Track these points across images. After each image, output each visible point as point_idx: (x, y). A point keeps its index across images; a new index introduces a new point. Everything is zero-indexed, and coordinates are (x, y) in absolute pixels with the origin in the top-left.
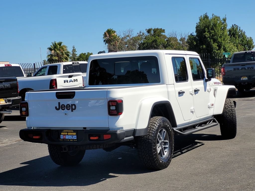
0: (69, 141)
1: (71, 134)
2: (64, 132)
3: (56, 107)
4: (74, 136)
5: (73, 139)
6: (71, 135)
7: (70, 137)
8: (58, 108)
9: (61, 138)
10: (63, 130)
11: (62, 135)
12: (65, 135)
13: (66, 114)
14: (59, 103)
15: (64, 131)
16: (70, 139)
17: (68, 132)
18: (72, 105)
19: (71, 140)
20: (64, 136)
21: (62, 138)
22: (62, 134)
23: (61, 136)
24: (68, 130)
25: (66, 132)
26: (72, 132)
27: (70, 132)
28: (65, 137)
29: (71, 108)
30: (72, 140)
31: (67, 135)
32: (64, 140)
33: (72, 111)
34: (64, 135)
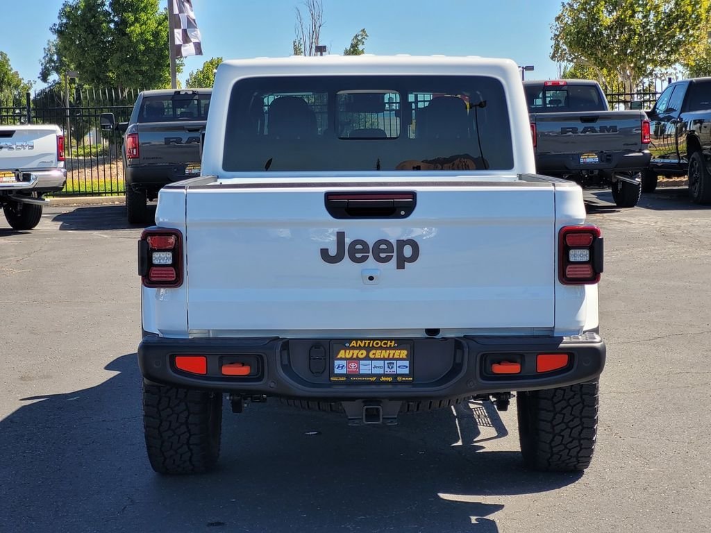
0: (378, 383)
1: (385, 354)
2: (353, 348)
4: (400, 363)
5: (395, 376)
6: (384, 359)
7: (381, 367)
8: (333, 252)
9: (337, 371)
10: (350, 340)
11: (341, 359)
12: (358, 359)
13: (371, 278)
14: (341, 236)
15: (354, 343)
16: (379, 376)
17: (368, 349)
18: (401, 244)
19: (383, 379)
21: (344, 371)
22: (342, 354)
23: (337, 363)
24: (371, 342)
25: (360, 348)
26: (390, 348)
27: (381, 348)
29: (395, 254)
30: (390, 379)
31: (367, 358)
32: (352, 380)
33: (400, 266)
34: (351, 359)
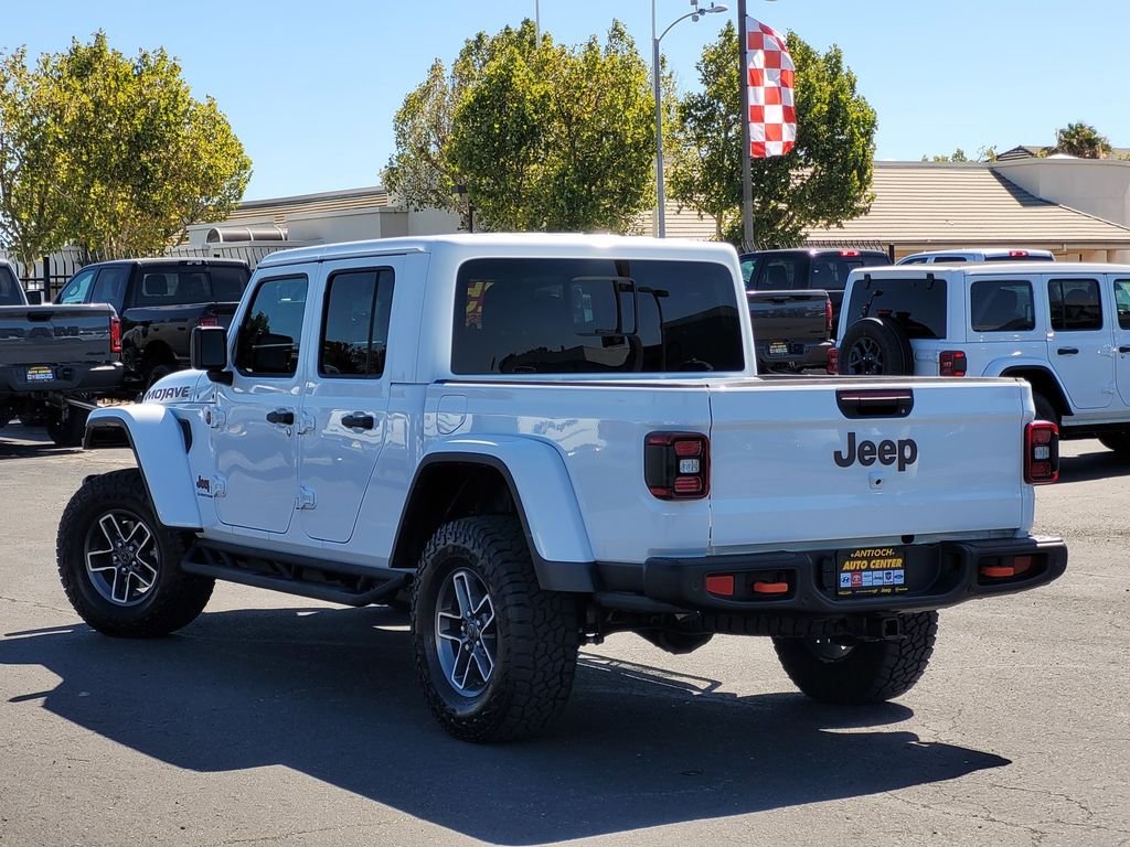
0: (880, 594)
1: (883, 563)
2: (857, 559)
3: (838, 455)
4: (897, 572)
5: (893, 587)
6: (883, 569)
7: (880, 578)
8: (845, 455)
9: (843, 585)
10: (854, 551)
11: (847, 571)
12: (861, 570)
13: (878, 482)
14: (852, 436)
15: (858, 554)
16: (880, 587)
17: (869, 559)
18: (902, 444)
19: (883, 590)
20: (856, 577)
21: (849, 585)
22: (847, 566)
23: (843, 575)
24: (872, 551)
25: (862, 558)
26: (889, 557)
27: (880, 557)
28: (861, 580)
29: (897, 456)
30: (889, 591)
31: (868, 569)
32: (857, 592)
33: (901, 468)
34: (855, 570)
